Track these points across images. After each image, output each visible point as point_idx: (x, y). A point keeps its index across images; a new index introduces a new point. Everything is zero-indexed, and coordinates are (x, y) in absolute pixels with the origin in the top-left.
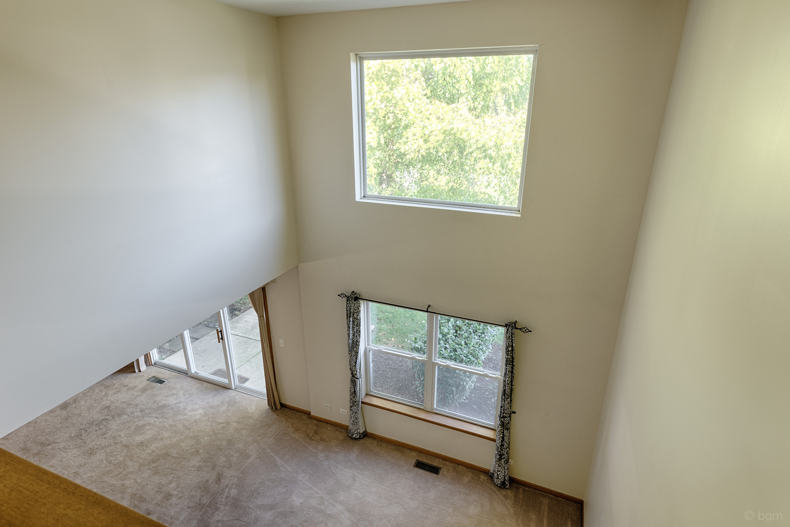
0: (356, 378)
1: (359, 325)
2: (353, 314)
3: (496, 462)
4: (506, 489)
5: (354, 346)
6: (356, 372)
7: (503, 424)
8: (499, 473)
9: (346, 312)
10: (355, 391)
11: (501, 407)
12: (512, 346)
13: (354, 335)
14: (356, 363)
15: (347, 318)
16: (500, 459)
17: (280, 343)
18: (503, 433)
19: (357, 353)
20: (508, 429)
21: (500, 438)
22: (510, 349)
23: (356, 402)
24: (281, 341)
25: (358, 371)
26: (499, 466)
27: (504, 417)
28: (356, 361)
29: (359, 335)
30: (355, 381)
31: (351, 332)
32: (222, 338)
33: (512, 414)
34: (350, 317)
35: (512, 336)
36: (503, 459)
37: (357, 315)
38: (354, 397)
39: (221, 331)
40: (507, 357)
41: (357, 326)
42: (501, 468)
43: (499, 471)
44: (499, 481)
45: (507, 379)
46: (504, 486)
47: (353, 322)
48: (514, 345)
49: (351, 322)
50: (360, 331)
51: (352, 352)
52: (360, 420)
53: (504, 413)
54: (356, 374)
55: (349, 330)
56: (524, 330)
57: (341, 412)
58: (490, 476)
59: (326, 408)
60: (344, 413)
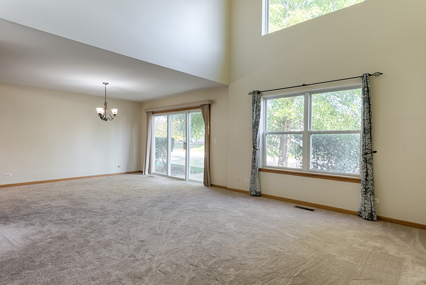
0: (256, 149)
1: (259, 110)
2: (257, 103)
3: (362, 195)
4: (374, 221)
5: (256, 125)
6: (256, 145)
7: (366, 160)
8: (366, 206)
9: (252, 101)
10: (255, 159)
11: (363, 146)
12: (368, 87)
13: (256, 117)
14: (256, 137)
15: (253, 104)
16: (366, 192)
17: (215, 141)
18: (367, 168)
19: (257, 130)
20: (371, 164)
21: (364, 172)
22: (366, 89)
23: (255, 166)
24: (215, 140)
25: (258, 144)
26: (366, 199)
27: (366, 154)
28: (257, 136)
29: (260, 117)
30: (255, 151)
31: (255, 114)
32: (186, 148)
33: (374, 154)
34: (254, 103)
35: (367, 80)
36: (368, 192)
37: (259, 104)
38: (254, 162)
39: (186, 144)
40: (364, 97)
41: (258, 111)
42: (368, 201)
43: (366, 204)
44: (366, 213)
45: (366, 115)
46: (372, 218)
47: (256, 108)
48: (369, 86)
49: (255, 107)
50: (260, 114)
51: (254, 128)
52: (257, 180)
53: (365, 150)
54: (256, 146)
55: (253, 114)
56: (378, 74)
57: (246, 181)
58: (359, 216)
59: (237, 180)
60: (247, 182)
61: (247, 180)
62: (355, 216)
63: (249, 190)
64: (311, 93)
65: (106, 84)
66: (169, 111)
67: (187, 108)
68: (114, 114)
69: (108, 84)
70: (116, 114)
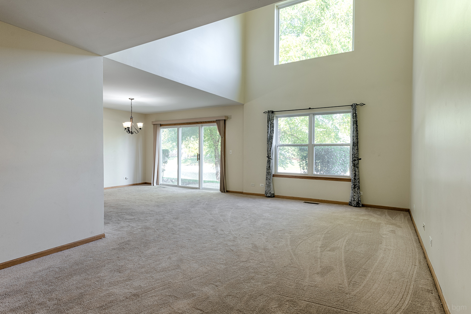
0: (270, 159)
1: (273, 127)
2: (271, 121)
3: (352, 190)
4: (360, 207)
5: (270, 139)
6: (270, 155)
7: (355, 165)
8: (354, 197)
9: (267, 119)
10: (269, 166)
11: (353, 155)
12: (356, 113)
13: (270, 132)
14: (271, 149)
15: (268, 122)
16: (354, 188)
18: (355, 170)
19: (272, 143)
20: (358, 168)
21: (353, 174)
22: (355, 115)
23: (270, 173)
24: (231, 151)
25: (272, 154)
26: (355, 193)
27: (355, 160)
28: (271, 148)
29: (273, 132)
30: (270, 160)
31: (269, 130)
32: (199, 159)
33: (359, 161)
34: (269, 121)
35: (355, 108)
36: (356, 187)
37: (273, 121)
38: (269, 170)
39: (199, 155)
40: (353, 120)
41: (272, 127)
42: (356, 194)
43: (355, 196)
44: (355, 202)
45: (355, 133)
46: (359, 206)
47: (271, 125)
48: (357, 112)
49: (270, 124)
50: (273, 130)
51: (269, 142)
52: (271, 184)
53: (354, 158)
54: (271, 156)
55: (268, 129)
56: (362, 104)
57: (260, 186)
58: (350, 205)
59: (252, 185)
60: (262, 186)
61: (262, 184)
62: (347, 206)
63: (264, 193)
64: (314, 114)
65: (132, 100)
66: (179, 124)
67: (201, 122)
68: (139, 127)
69: (133, 99)
70: (142, 127)
